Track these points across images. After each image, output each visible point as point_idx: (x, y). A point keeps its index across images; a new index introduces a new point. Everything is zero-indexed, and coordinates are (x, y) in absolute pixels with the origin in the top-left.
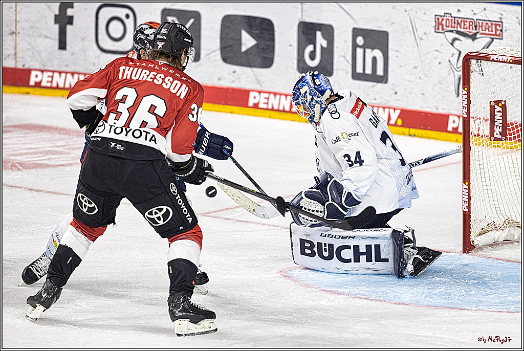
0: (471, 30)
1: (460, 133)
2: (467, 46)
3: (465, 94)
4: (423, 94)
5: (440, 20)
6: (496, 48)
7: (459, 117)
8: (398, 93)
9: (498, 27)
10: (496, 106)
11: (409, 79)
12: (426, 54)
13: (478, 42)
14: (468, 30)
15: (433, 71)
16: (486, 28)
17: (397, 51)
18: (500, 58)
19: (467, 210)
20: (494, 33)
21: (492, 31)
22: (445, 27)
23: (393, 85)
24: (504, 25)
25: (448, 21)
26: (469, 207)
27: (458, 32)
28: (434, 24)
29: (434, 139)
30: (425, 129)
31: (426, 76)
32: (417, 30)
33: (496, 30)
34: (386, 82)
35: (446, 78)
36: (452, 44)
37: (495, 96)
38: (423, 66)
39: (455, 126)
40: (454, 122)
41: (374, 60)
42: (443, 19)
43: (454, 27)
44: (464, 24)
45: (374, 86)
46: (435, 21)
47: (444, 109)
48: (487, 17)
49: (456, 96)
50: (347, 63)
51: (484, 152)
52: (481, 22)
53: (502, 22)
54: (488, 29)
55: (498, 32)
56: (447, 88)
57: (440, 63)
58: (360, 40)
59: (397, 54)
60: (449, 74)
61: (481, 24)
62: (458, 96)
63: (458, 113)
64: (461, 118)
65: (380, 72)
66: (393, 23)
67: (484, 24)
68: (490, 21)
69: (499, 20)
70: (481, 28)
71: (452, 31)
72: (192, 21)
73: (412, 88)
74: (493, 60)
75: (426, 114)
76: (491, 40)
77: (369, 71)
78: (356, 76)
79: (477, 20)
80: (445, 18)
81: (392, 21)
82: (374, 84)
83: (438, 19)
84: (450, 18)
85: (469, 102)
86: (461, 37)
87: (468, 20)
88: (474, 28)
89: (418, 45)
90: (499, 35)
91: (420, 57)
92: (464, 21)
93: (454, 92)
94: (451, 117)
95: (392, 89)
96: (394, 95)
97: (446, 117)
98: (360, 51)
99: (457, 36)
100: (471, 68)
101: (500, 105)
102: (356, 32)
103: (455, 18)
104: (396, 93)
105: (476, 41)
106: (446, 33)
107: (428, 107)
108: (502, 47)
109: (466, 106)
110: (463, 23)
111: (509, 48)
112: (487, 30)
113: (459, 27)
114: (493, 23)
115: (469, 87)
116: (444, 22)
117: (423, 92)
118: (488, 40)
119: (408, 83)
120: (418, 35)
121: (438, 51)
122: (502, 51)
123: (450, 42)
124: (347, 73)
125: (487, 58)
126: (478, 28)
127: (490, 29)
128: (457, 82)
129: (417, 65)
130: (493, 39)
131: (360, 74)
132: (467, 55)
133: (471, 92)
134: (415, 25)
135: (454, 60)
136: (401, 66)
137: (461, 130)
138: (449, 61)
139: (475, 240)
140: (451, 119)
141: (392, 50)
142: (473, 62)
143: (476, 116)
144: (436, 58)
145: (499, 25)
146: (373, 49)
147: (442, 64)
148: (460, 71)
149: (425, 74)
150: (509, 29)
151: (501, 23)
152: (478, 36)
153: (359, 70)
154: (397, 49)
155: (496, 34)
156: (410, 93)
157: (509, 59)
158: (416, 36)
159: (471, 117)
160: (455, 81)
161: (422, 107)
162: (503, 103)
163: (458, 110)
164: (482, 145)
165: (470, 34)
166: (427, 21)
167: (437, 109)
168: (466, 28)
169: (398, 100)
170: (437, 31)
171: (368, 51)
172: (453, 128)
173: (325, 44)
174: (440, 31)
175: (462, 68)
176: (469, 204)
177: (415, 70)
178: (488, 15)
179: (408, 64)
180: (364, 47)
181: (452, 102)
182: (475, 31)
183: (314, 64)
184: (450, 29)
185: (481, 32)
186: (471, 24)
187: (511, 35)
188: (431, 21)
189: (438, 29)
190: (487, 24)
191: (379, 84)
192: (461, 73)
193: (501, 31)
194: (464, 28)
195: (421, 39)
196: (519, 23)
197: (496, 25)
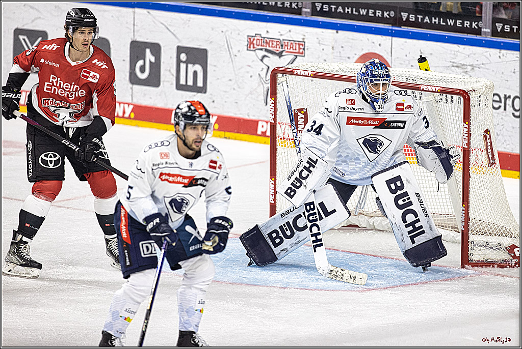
0: (278, 49)
1: (268, 137)
2: (274, 62)
3: (272, 103)
4: (236, 103)
5: (252, 40)
6: (299, 64)
7: (267, 122)
8: (215, 102)
9: (301, 46)
10: (299, 114)
11: (225, 90)
12: (240, 69)
13: (284, 59)
14: (275, 49)
15: (246, 83)
16: (291, 48)
17: (215, 66)
18: (303, 72)
19: (273, 202)
20: (297, 51)
21: (296, 49)
22: (255, 46)
23: (211, 94)
24: (306, 45)
25: (258, 41)
26: (275, 200)
27: (267, 50)
28: (246, 43)
29: (245, 141)
30: (238, 132)
31: (239, 88)
32: (231, 48)
33: (300, 49)
34: (205, 92)
35: (256, 89)
36: (262, 60)
37: (298, 105)
38: (237, 79)
39: (264, 130)
40: (263, 126)
41: (195, 73)
42: (254, 39)
43: (263, 46)
44: (272, 44)
45: (195, 96)
46: (248, 41)
47: (254, 116)
48: (292, 38)
49: (265, 104)
50: (172, 76)
51: (289, 152)
52: (286, 42)
53: (304, 42)
54: (293, 47)
55: (301, 51)
56: (257, 97)
57: (251, 76)
58: (183, 57)
59: (214, 68)
60: (259, 85)
61: (286, 44)
62: (266, 104)
63: (266, 119)
64: (269, 124)
65: (200, 84)
66: (211, 42)
67: (289, 44)
68: (294, 41)
69: (302, 40)
70: (286, 47)
71: (261, 49)
72: (40, 39)
73: (227, 98)
74: (297, 74)
75: (239, 119)
76: (295, 57)
77: (190, 83)
78: (179, 87)
79: (283, 40)
80: (256, 38)
81: (211, 40)
82: (195, 94)
83: (250, 39)
84: (260, 38)
85: (276, 110)
86: (269, 55)
87: (275, 40)
88: (281, 47)
89: (232, 61)
90: (302, 53)
91: (234, 71)
92: (272, 41)
93: (263, 102)
94: (260, 123)
95: (210, 98)
96: (212, 104)
97: (256, 123)
98: (183, 66)
99: (266, 54)
100: (278, 81)
101: (302, 112)
102: (180, 50)
103: (264, 38)
104: (213, 102)
105: (282, 58)
106: (257, 51)
107: (241, 114)
108: (304, 64)
109: (274, 113)
110: (271, 42)
111: (310, 65)
112: (292, 49)
113: (268, 46)
114: (297, 43)
115: (276, 97)
116: (255, 42)
117: (236, 101)
118: (292, 57)
119: (224, 93)
120: (233, 53)
121: (249, 66)
122: (304, 67)
123: (260, 58)
124: (172, 84)
125: (291, 73)
126: (284, 47)
127: (294, 48)
128: (265, 93)
129: (231, 78)
130: (297, 56)
131: (182, 85)
132: (274, 70)
133: (277, 102)
134: (230, 44)
135: (263, 74)
136: (218, 79)
137: (268, 133)
138: (259, 75)
140: (260, 124)
141: (210, 65)
142: (280, 75)
143: (282, 121)
144: (248, 72)
145: (302, 45)
146: (194, 64)
147: (253, 77)
148: (268, 83)
149: (238, 85)
150: (310, 48)
151: (303, 43)
152: (284, 53)
153: (182, 82)
154: (215, 64)
156: (226, 102)
157: (310, 73)
158: (232, 54)
159: (277, 122)
160: (264, 91)
161: (236, 114)
162: (305, 111)
163: (267, 117)
164: (287, 146)
165: (277, 52)
166: (240, 40)
167: (248, 116)
168: (274, 47)
169: (215, 107)
170: (249, 49)
171: (190, 66)
172: (262, 132)
173: (153, 60)
174: (252, 49)
175: (270, 81)
176: (275, 197)
177: (230, 82)
178: (292, 36)
179: (224, 77)
180: (187, 62)
181: (261, 110)
182: (281, 50)
183: (143, 76)
184: (260, 47)
185: (287, 50)
186: (278, 43)
187: (312, 53)
188: (244, 41)
189: (250, 47)
190: (292, 43)
191: (199, 94)
192: (269, 85)
193: (304, 49)
194: (272, 47)
195: (236, 56)
196: (319, 43)
197: (299, 45)
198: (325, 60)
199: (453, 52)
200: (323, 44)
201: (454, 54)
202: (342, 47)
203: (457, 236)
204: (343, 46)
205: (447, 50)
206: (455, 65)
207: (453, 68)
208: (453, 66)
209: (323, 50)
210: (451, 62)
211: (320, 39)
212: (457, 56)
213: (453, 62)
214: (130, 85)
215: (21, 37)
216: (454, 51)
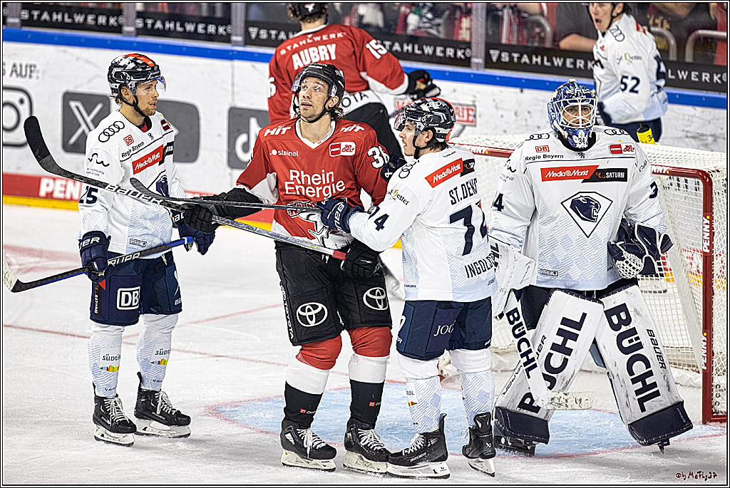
5: (401, 104)
6: (469, 136)
9: (471, 112)
18: (474, 149)
21: (463, 117)
24: (478, 109)
33: (469, 115)
42: (403, 103)
46: (395, 105)
48: (457, 99)
53: (475, 106)
54: (459, 114)
55: (471, 118)
68: (460, 105)
69: (471, 103)
72: (99, 107)
76: (462, 127)
83: (398, 102)
90: (472, 122)
108: (476, 136)
111: (484, 137)
112: (457, 116)
114: (465, 107)
118: (458, 127)
122: (475, 141)
127: (461, 114)
139: (444, 370)
145: (472, 110)
150: (484, 115)
151: (473, 108)
155: (468, 121)
157: (484, 150)
178: (459, 98)
183: (246, 157)
187: (487, 121)
190: (457, 108)
193: (475, 116)
196: (497, 108)
197: (468, 110)
198: (505, 132)
199: (687, 117)
200: (501, 108)
201: (689, 120)
202: (529, 112)
203: (697, 378)
204: (531, 110)
205: (679, 114)
206: (689, 135)
207: (687, 139)
208: (687, 137)
209: (502, 116)
210: (683, 131)
211: (498, 101)
212: (692, 122)
213: (687, 132)
214: (229, 170)
215: (73, 104)
216: (689, 116)
